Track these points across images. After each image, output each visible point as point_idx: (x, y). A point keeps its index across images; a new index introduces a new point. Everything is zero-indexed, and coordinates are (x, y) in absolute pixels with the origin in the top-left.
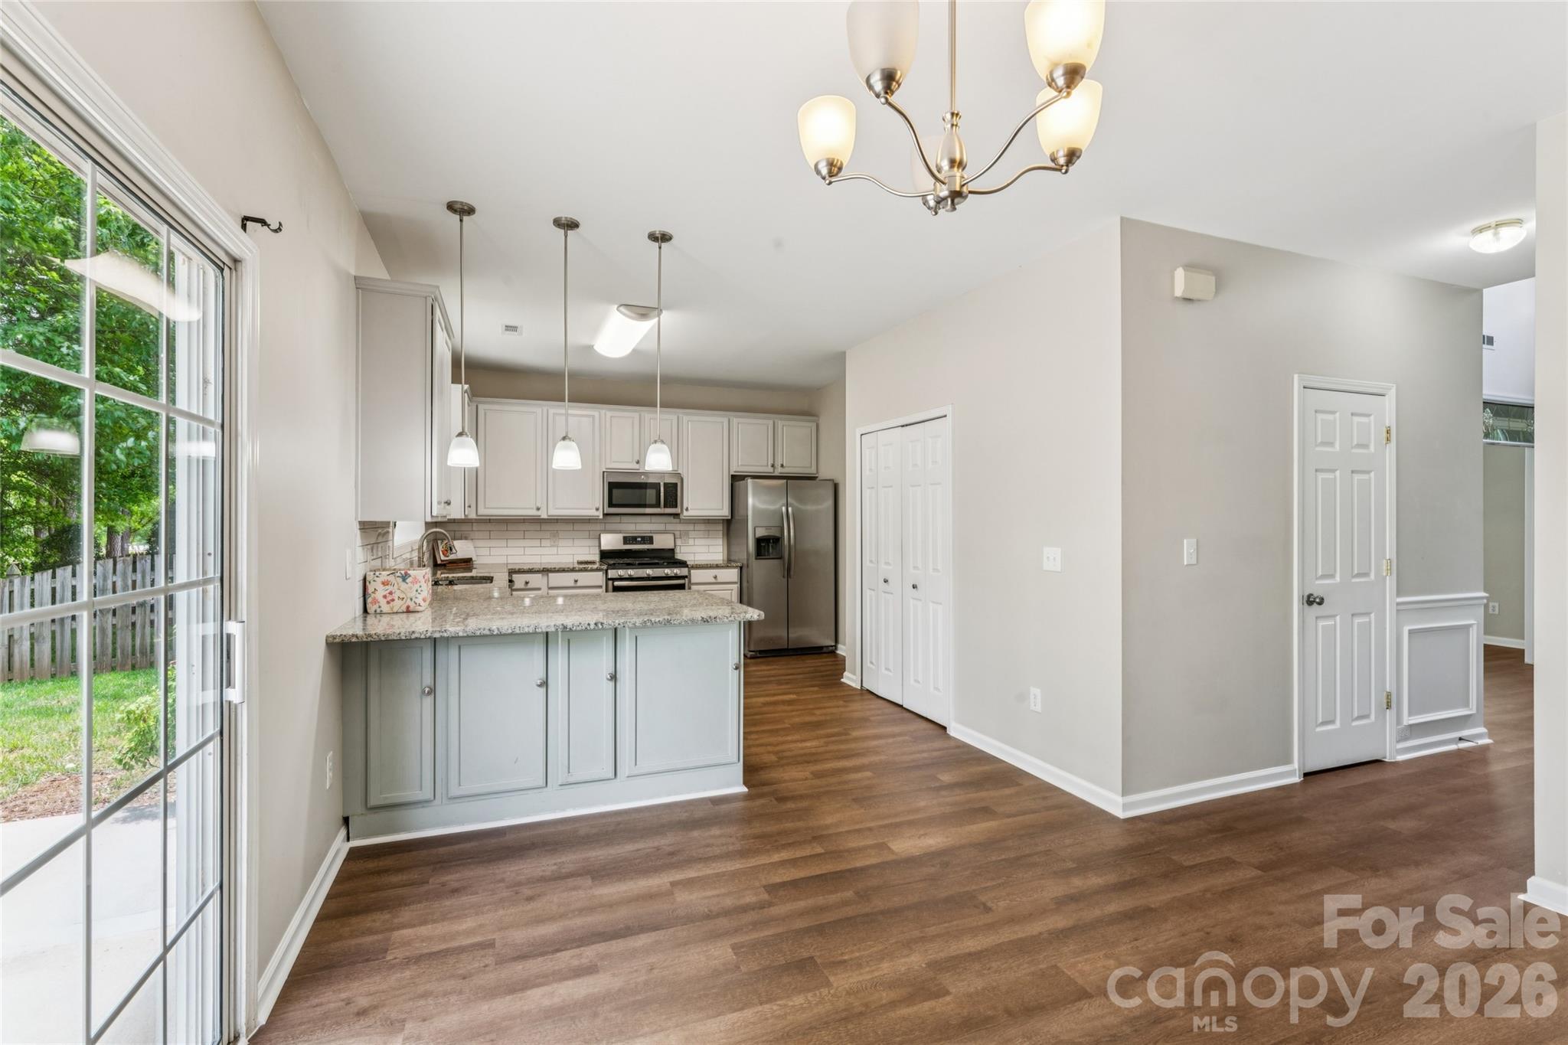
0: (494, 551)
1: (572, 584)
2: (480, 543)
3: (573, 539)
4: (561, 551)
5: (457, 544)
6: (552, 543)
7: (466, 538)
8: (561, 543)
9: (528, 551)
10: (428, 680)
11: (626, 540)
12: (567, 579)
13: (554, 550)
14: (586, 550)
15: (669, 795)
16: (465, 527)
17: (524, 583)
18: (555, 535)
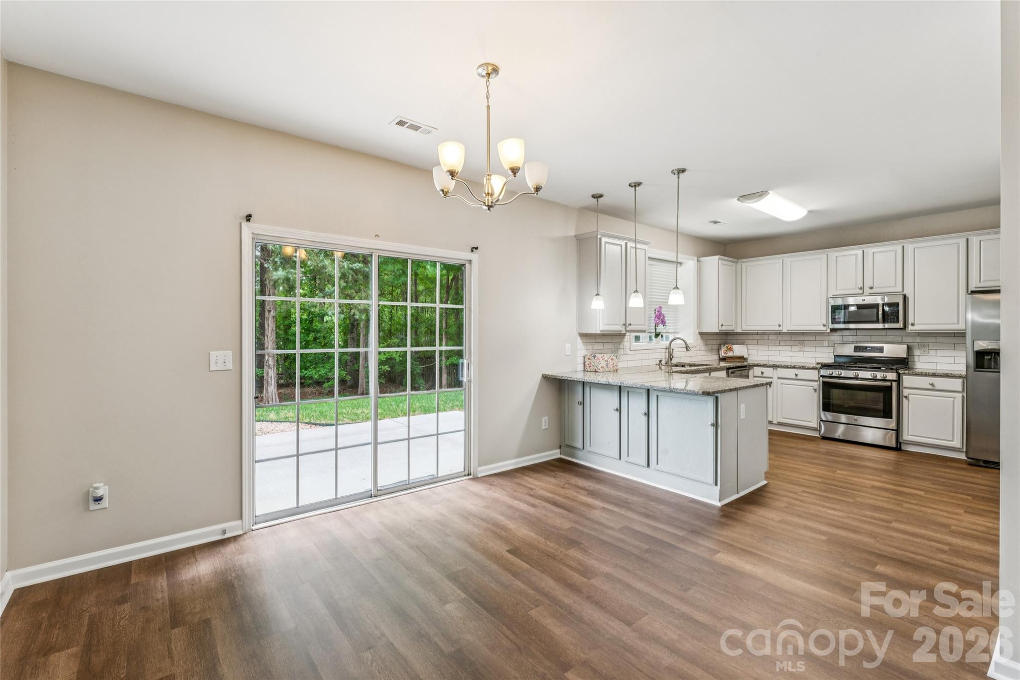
0: (760, 353)
1: (794, 377)
2: (750, 347)
3: (816, 346)
4: (806, 354)
5: (735, 347)
6: (800, 349)
7: (743, 344)
8: (806, 349)
9: (782, 354)
10: (581, 399)
11: (857, 349)
12: (791, 373)
13: (801, 354)
14: (826, 355)
15: (675, 488)
16: (744, 337)
17: (761, 373)
18: (802, 343)
